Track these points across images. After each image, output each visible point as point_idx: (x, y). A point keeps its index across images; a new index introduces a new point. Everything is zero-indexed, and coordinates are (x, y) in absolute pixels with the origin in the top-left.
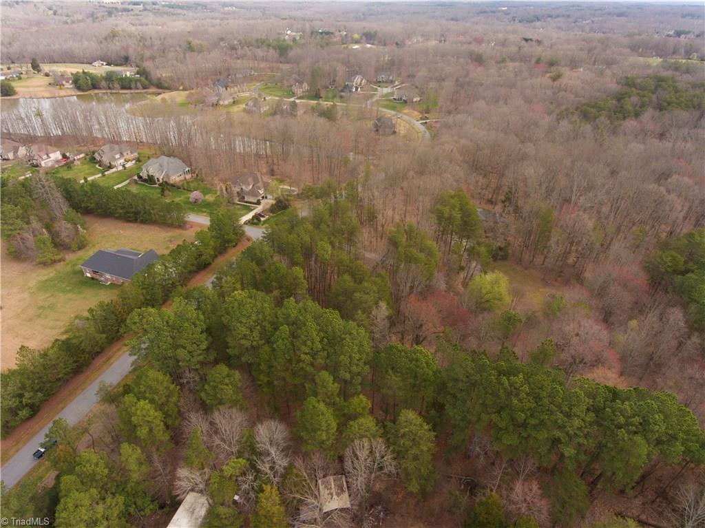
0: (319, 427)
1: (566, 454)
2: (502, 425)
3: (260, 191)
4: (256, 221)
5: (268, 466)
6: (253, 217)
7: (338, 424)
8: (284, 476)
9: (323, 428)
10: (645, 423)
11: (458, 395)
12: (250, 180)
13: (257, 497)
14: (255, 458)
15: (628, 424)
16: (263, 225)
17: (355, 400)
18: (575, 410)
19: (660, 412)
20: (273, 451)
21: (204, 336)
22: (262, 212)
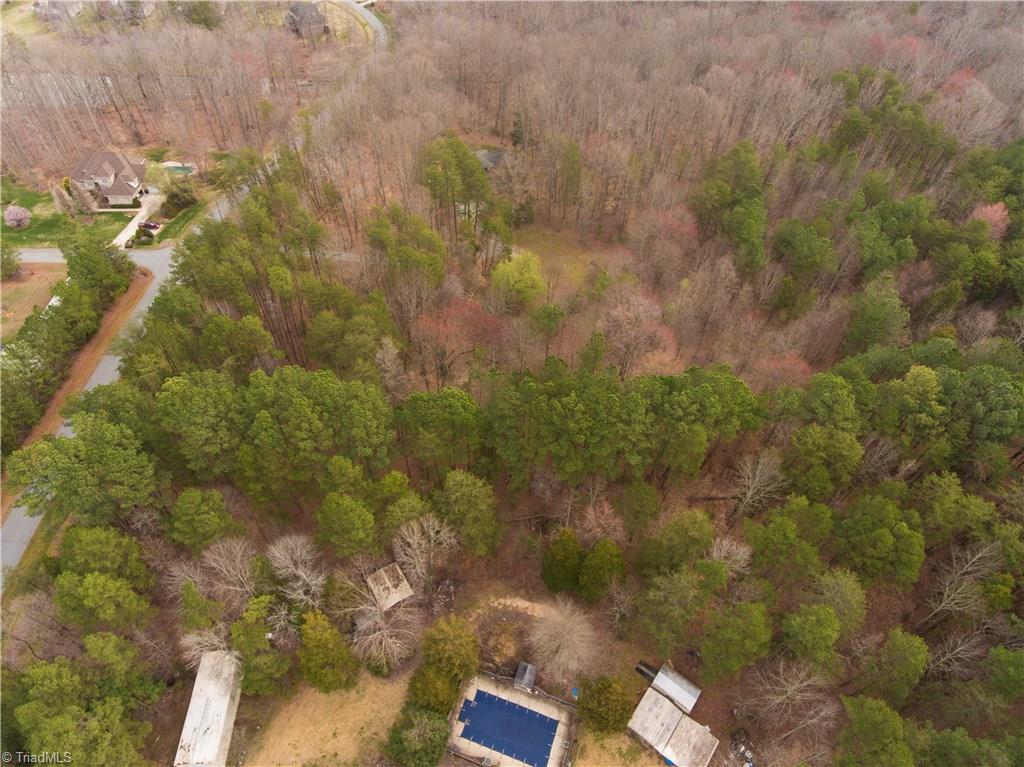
0: (351, 526)
1: (633, 463)
2: (563, 453)
3: (132, 184)
4: (144, 238)
5: (301, 591)
6: (139, 234)
7: (374, 514)
8: (326, 595)
9: (356, 526)
10: (702, 408)
11: (509, 434)
12: (106, 166)
13: (299, 630)
14: (280, 588)
15: (687, 414)
16: (159, 242)
17: (388, 480)
18: (634, 415)
19: (715, 392)
20: (301, 573)
21: (144, 456)
22: (149, 219)
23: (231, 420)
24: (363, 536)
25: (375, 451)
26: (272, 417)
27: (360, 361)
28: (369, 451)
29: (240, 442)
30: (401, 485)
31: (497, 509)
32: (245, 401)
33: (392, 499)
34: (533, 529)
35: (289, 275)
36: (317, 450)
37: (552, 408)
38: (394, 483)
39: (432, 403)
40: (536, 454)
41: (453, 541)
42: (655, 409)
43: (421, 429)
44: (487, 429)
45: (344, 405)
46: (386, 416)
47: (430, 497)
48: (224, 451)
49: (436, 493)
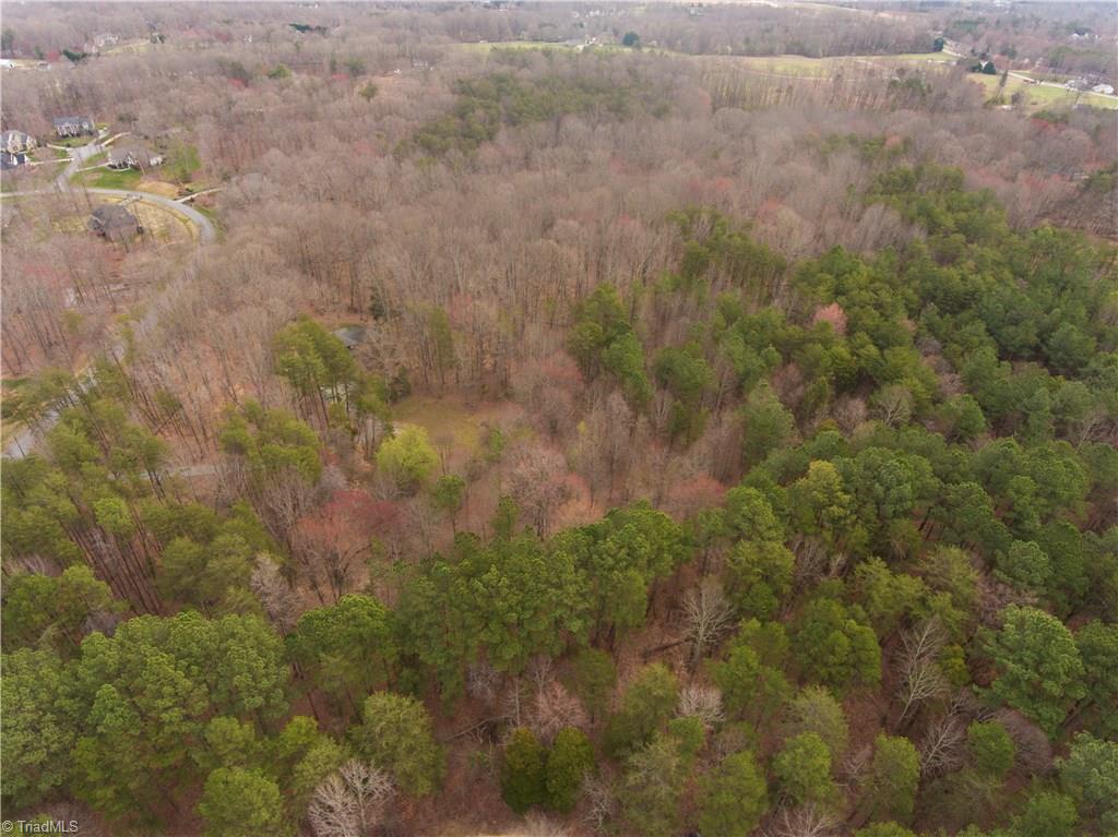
2: (496, 639)
7: (278, 782)
9: (256, 806)
15: (618, 561)
17: (290, 731)
19: (640, 531)
23: (61, 710)
24: (267, 817)
25: (267, 698)
26: (120, 691)
27: (231, 590)
28: (259, 701)
29: (76, 737)
30: (308, 733)
31: (433, 729)
32: (77, 679)
33: (299, 755)
34: (481, 741)
35: (123, 504)
36: (188, 717)
37: (473, 591)
38: (299, 732)
39: (330, 620)
40: (467, 648)
41: (387, 786)
42: (584, 563)
43: (322, 655)
44: (403, 634)
45: (218, 650)
46: (276, 649)
47: (348, 737)
48: (53, 755)
49: (356, 730)
